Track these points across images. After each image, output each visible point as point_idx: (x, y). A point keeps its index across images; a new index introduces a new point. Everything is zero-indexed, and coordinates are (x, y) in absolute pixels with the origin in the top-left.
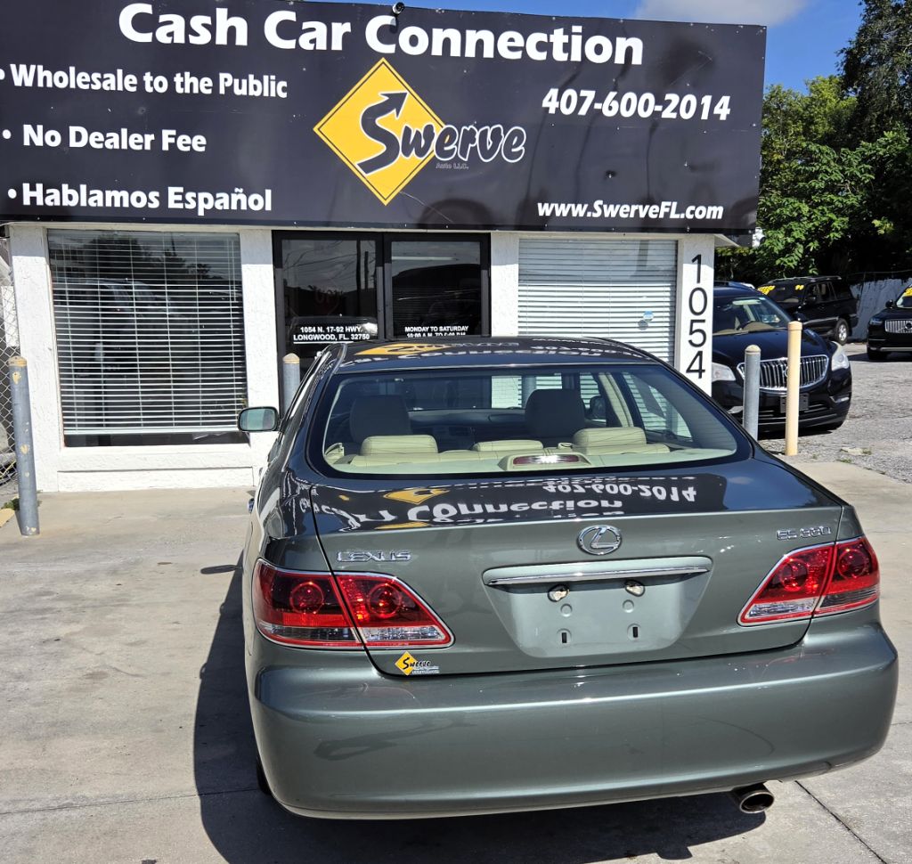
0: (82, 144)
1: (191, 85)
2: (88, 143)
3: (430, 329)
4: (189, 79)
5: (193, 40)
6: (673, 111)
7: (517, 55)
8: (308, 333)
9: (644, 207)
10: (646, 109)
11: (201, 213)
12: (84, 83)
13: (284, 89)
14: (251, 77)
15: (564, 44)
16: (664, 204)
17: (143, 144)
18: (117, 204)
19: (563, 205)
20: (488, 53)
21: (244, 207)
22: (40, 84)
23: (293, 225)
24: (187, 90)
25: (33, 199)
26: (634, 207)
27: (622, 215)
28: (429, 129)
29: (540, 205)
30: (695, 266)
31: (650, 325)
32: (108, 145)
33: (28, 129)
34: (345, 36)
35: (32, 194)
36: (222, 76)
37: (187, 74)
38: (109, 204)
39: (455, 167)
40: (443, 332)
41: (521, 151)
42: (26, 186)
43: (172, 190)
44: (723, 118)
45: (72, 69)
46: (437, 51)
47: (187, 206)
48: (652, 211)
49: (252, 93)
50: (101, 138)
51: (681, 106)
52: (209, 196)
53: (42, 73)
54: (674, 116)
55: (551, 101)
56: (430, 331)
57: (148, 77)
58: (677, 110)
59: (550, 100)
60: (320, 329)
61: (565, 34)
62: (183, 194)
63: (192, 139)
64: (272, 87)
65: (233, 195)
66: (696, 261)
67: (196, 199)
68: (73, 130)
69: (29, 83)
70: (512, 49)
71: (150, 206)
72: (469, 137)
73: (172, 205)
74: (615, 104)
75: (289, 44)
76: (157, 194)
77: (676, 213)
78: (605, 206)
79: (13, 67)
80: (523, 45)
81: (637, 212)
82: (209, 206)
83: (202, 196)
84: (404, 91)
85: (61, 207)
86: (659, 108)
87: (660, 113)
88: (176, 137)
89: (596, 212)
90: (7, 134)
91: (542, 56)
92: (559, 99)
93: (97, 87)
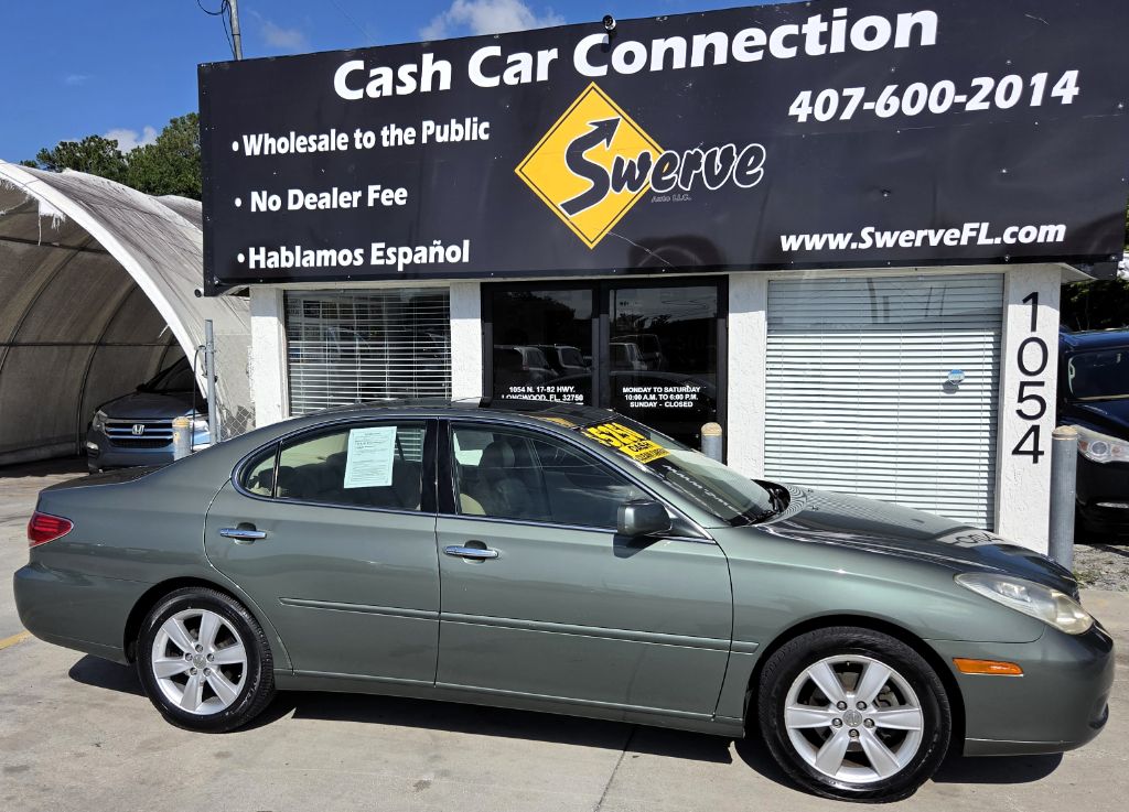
0: (298, 206)
1: (397, 137)
2: (304, 205)
3: (652, 390)
4: (395, 131)
5: (401, 91)
6: (984, 100)
7: (758, 56)
8: (517, 394)
9: (936, 234)
10: (940, 102)
11: (400, 268)
12: (302, 146)
13: (486, 131)
14: (453, 121)
15: (822, 34)
16: (967, 226)
17: (351, 202)
18: (326, 264)
19: (816, 237)
20: (720, 58)
21: (441, 260)
22: (266, 152)
23: (490, 277)
24: (392, 144)
25: (257, 263)
26: (921, 234)
27: (903, 244)
28: (645, 158)
29: (783, 238)
30: (1029, 308)
31: (961, 387)
32: (322, 207)
33: (255, 195)
34: (552, 64)
35: (257, 258)
36: (425, 124)
37: (393, 126)
38: (319, 264)
39: (674, 199)
40: (669, 394)
41: (759, 172)
42: (252, 250)
43: (375, 246)
44: (1067, 100)
45: (293, 134)
46: (657, 65)
47: (388, 262)
48: (949, 237)
49: (454, 138)
50: (315, 199)
51: (998, 92)
52: (408, 250)
53: (269, 141)
54: (986, 106)
55: (801, 108)
56: (652, 392)
57: (358, 135)
58: (991, 97)
59: (800, 106)
60: (530, 389)
61: (822, 21)
62: (385, 250)
63: (394, 192)
64: (474, 130)
65: (432, 248)
66: (1031, 301)
67: (396, 254)
68: (291, 193)
69: (257, 152)
70: (750, 50)
71: (356, 263)
72: (693, 162)
73: (374, 261)
74: (894, 101)
75: (494, 82)
76: (361, 251)
77: (988, 237)
78: (878, 234)
79: (245, 137)
80: (764, 43)
81: (926, 239)
82: (408, 261)
83: (402, 250)
84: (615, 116)
85: (280, 269)
86: (961, 99)
87: (964, 104)
88: (380, 192)
89: (864, 242)
90: (238, 202)
91: (791, 52)
92: (812, 103)
93: (312, 150)
